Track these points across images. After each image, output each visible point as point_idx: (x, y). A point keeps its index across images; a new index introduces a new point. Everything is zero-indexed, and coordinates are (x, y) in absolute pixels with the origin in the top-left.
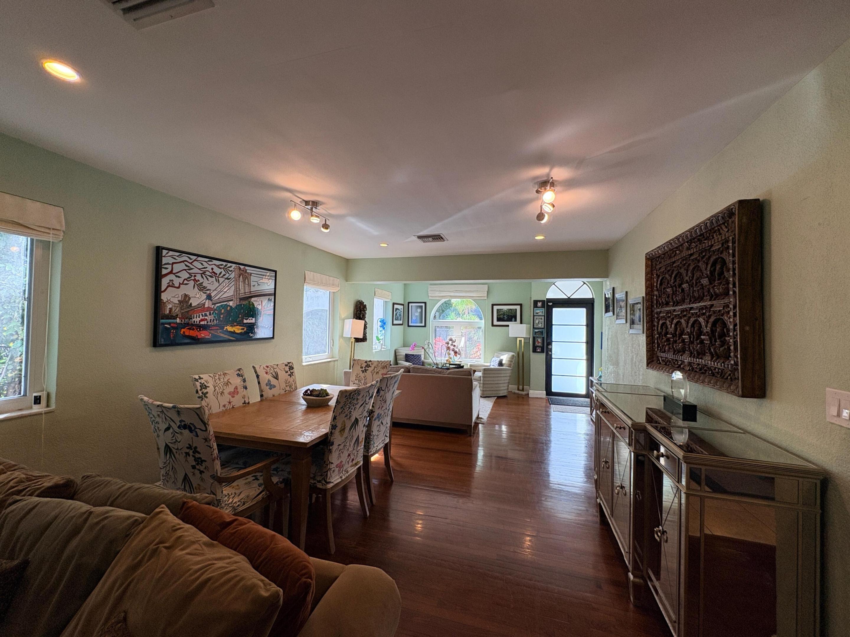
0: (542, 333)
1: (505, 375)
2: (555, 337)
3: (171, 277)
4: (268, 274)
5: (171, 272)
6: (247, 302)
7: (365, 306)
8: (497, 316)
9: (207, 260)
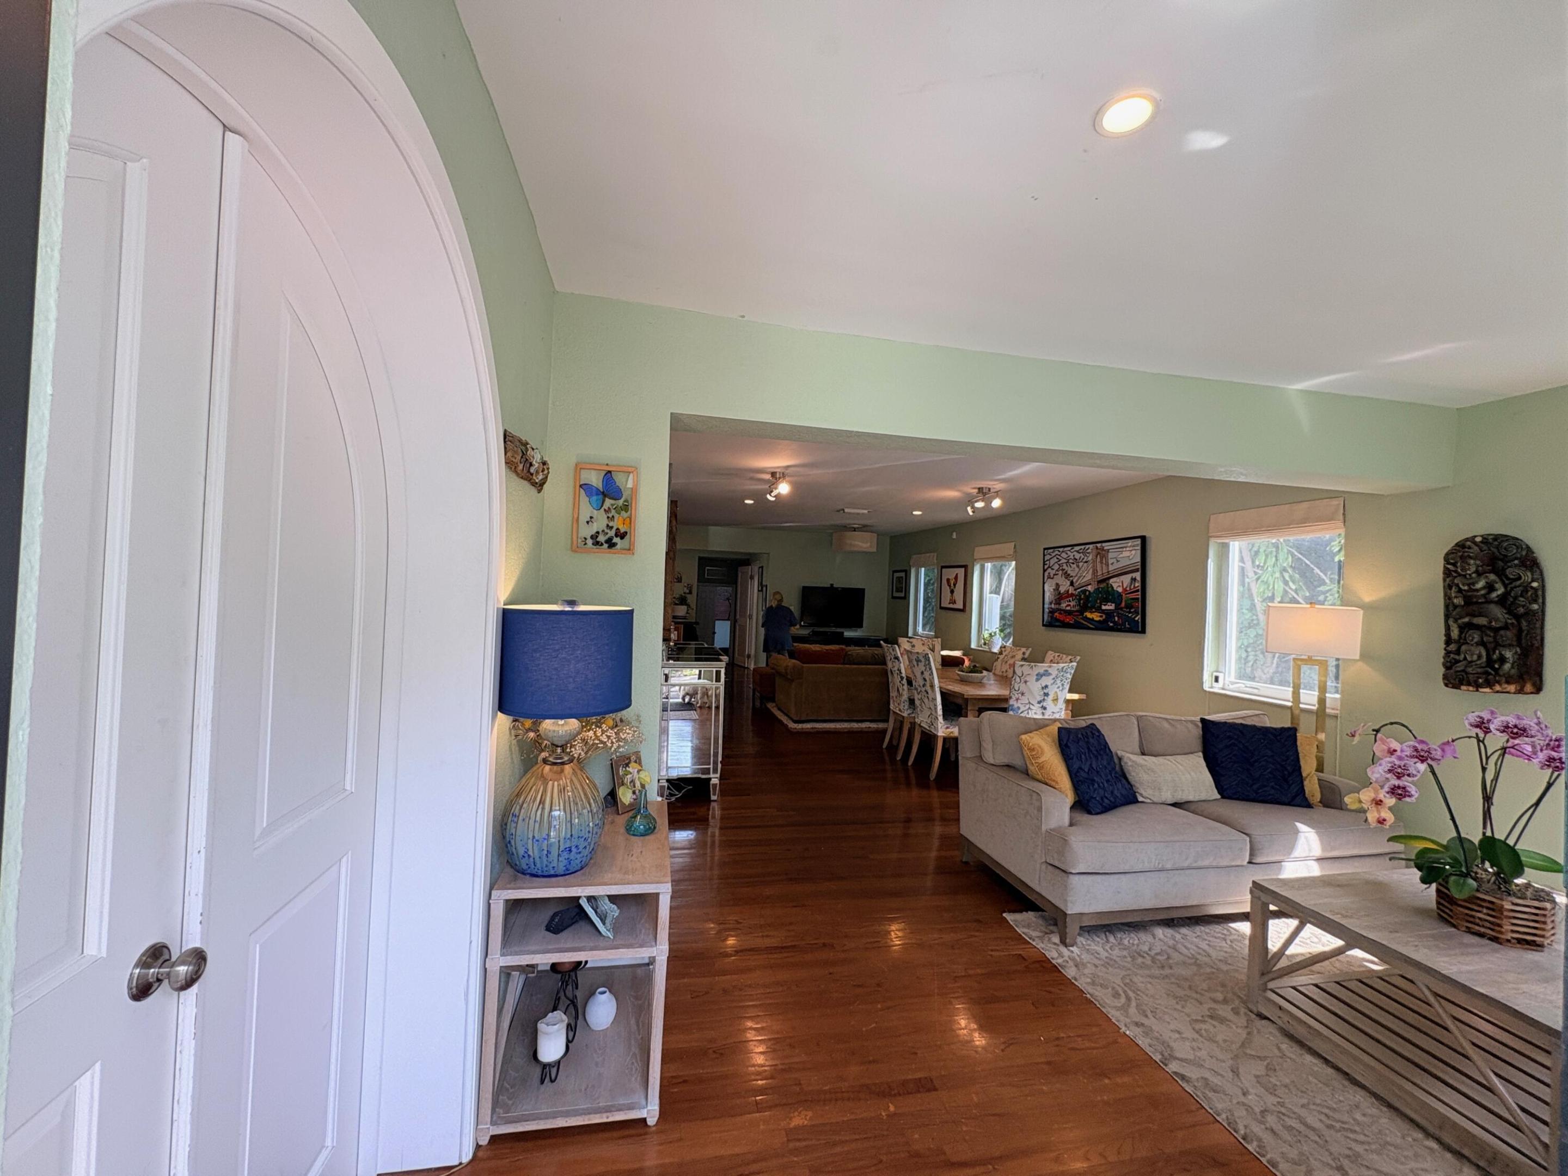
3: (1049, 570)
4: (1129, 544)
5: (1049, 567)
6: (1105, 584)
9: (1069, 548)
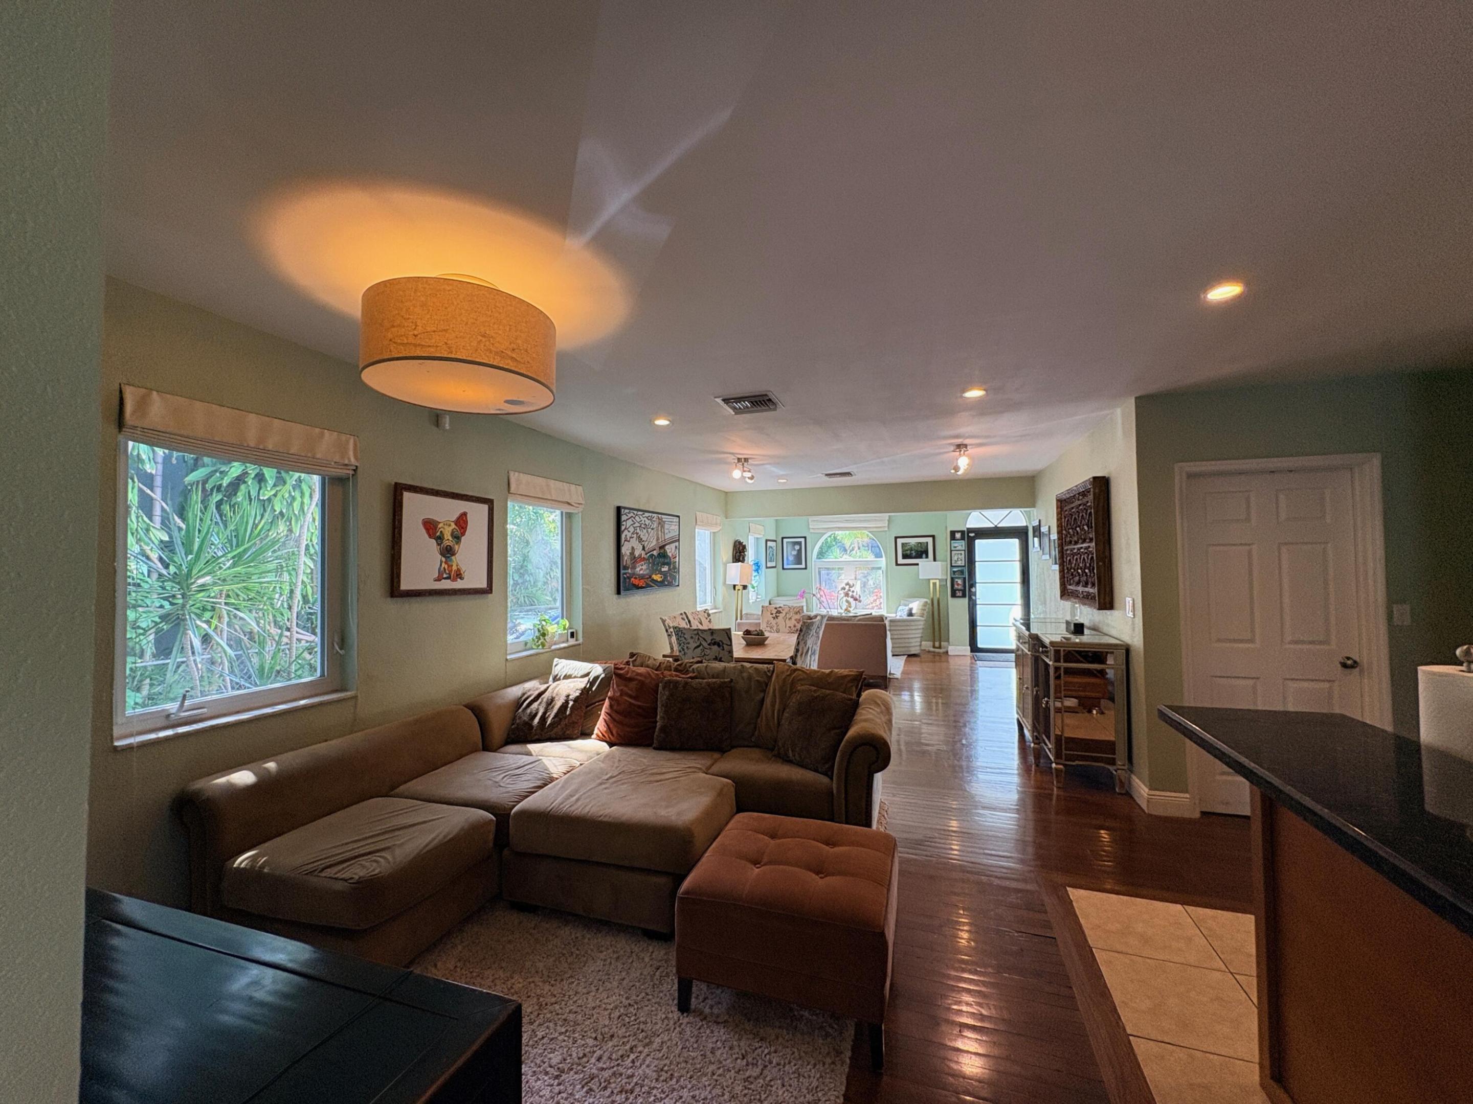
0: (962, 572)
1: (916, 627)
2: (979, 577)
3: (624, 532)
4: (675, 520)
5: (624, 528)
6: (664, 550)
7: (744, 547)
8: (903, 552)
9: (642, 513)
